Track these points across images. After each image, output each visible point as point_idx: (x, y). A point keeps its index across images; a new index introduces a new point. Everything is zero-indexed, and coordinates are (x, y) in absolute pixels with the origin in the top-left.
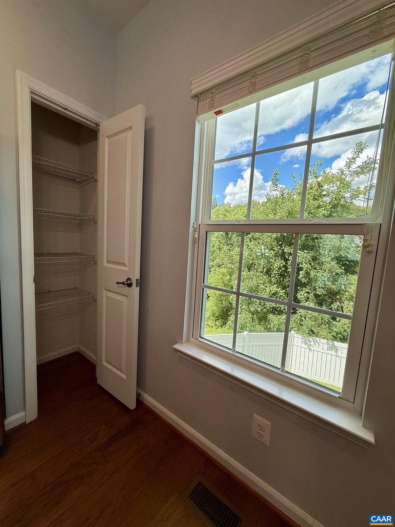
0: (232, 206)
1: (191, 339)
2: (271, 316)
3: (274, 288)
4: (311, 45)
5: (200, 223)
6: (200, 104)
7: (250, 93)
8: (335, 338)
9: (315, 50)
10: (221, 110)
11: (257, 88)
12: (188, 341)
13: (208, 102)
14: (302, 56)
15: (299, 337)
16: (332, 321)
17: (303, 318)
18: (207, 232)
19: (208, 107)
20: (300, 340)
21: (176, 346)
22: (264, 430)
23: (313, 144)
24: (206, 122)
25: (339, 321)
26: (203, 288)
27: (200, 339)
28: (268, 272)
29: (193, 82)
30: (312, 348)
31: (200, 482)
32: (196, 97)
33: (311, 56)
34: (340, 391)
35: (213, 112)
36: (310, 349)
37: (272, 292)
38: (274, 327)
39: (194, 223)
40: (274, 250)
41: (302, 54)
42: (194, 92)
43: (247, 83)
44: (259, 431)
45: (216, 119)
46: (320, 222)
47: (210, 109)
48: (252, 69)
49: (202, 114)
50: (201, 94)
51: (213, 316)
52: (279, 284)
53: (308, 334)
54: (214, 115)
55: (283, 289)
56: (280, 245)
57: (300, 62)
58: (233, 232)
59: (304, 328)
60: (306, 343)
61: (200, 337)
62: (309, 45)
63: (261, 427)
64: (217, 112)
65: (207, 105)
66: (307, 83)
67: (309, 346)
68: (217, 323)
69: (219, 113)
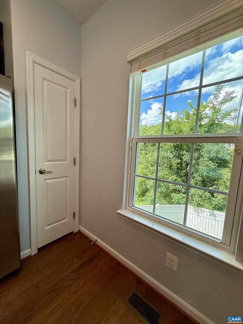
0: (148, 126)
1: (128, 207)
2: (173, 195)
3: (174, 177)
4: (201, 29)
5: (132, 137)
6: (133, 66)
7: (163, 59)
8: (214, 208)
9: (204, 32)
10: (145, 70)
11: (168, 56)
12: (125, 208)
13: (137, 65)
14: (196, 36)
15: (191, 207)
16: (212, 197)
17: (193, 196)
18: (137, 143)
19: (137, 68)
20: (192, 209)
21: (119, 211)
22: (173, 262)
23: (202, 89)
24: (136, 77)
25: (216, 197)
26: (135, 177)
27: (133, 207)
28: (171, 167)
29: (128, 54)
30: (200, 214)
31: (134, 292)
32: (130, 62)
33: (202, 36)
34: (221, 239)
35: (140, 71)
36: (199, 215)
37: (173, 180)
38: (175, 201)
39: (129, 137)
40: (173, 154)
41: (196, 34)
42: (129, 59)
43: (162, 53)
44: (170, 263)
45: (142, 75)
46: (208, 136)
47: (138, 69)
48: (164, 45)
49: (133, 72)
50: (133, 60)
51: (137, 195)
52: (178, 174)
53: (197, 205)
54: (141, 72)
55: (180, 178)
56: (177, 150)
57: (194, 39)
58: (149, 142)
59: (194, 202)
60: (196, 212)
61: (133, 206)
62: (200, 29)
63: (172, 261)
64: (143, 71)
65: (137, 67)
66: (199, 52)
67: (198, 213)
68: (140, 199)
69: (144, 71)
